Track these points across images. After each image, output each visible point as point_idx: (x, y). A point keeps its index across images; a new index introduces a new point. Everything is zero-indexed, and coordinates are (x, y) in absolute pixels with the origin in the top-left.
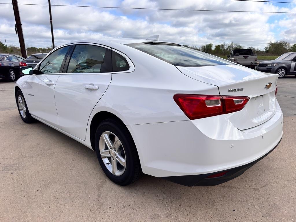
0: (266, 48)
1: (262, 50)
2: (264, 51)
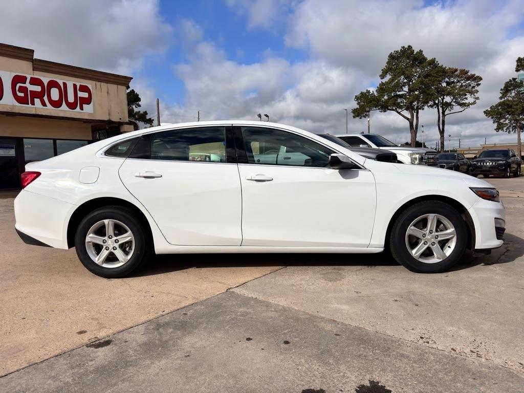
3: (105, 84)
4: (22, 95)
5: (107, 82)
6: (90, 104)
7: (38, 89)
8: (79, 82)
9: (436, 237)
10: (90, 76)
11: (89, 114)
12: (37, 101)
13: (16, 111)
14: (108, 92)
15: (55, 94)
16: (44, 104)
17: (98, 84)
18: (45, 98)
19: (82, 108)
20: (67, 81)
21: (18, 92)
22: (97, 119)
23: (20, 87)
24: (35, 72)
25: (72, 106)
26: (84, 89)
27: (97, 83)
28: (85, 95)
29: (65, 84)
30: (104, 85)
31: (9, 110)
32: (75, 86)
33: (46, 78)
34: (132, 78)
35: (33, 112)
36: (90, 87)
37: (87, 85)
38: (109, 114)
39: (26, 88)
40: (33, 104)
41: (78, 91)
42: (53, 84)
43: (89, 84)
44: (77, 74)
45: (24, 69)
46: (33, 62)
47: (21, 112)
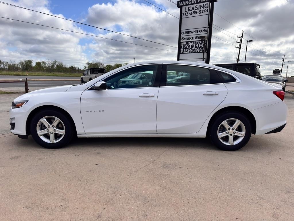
0: (85, 67)
1: (82, 69)
2: (84, 70)
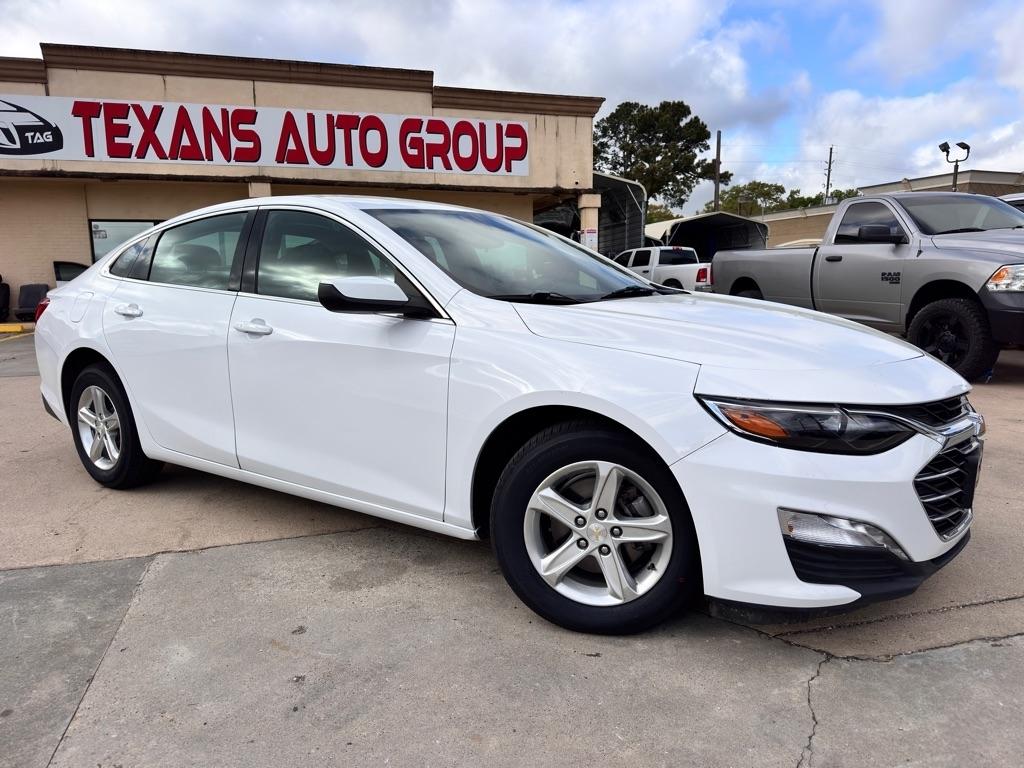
3: (553, 118)
4: (413, 152)
5: (557, 113)
6: (523, 159)
7: (438, 139)
8: (507, 119)
9: (616, 532)
10: (526, 105)
11: (522, 178)
12: (437, 161)
13: (406, 180)
14: (557, 134)
15: (466, 146)
16: (448, 166)
17: (540, 118)
18: (450, 155)
19: (509, 169)
20: (486, 119)
21: (408, 148)
22: (534, 186)
23: (412, 138)
24: (436, 110)
25: (493, 166)
26: (516, 131)
27: (538, 116)
28: (516, 143)
29: (483, 127)
30: (550, 120)
31: (395, 180)
32: (499, 127)
33: (451, 118)
34: (604, 100)
35: (431, 182)
36: (525, 127)
37: (521, 124)
38: (558, 176)
39: (421, 140)
40: (431, 166)
41: (504, 137)
42: (464, 128)
43: (524, 121)
44: (504, 104)
45: (419, 107)
46: (432, 93)
47: (413, 182)
